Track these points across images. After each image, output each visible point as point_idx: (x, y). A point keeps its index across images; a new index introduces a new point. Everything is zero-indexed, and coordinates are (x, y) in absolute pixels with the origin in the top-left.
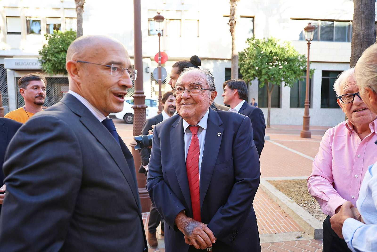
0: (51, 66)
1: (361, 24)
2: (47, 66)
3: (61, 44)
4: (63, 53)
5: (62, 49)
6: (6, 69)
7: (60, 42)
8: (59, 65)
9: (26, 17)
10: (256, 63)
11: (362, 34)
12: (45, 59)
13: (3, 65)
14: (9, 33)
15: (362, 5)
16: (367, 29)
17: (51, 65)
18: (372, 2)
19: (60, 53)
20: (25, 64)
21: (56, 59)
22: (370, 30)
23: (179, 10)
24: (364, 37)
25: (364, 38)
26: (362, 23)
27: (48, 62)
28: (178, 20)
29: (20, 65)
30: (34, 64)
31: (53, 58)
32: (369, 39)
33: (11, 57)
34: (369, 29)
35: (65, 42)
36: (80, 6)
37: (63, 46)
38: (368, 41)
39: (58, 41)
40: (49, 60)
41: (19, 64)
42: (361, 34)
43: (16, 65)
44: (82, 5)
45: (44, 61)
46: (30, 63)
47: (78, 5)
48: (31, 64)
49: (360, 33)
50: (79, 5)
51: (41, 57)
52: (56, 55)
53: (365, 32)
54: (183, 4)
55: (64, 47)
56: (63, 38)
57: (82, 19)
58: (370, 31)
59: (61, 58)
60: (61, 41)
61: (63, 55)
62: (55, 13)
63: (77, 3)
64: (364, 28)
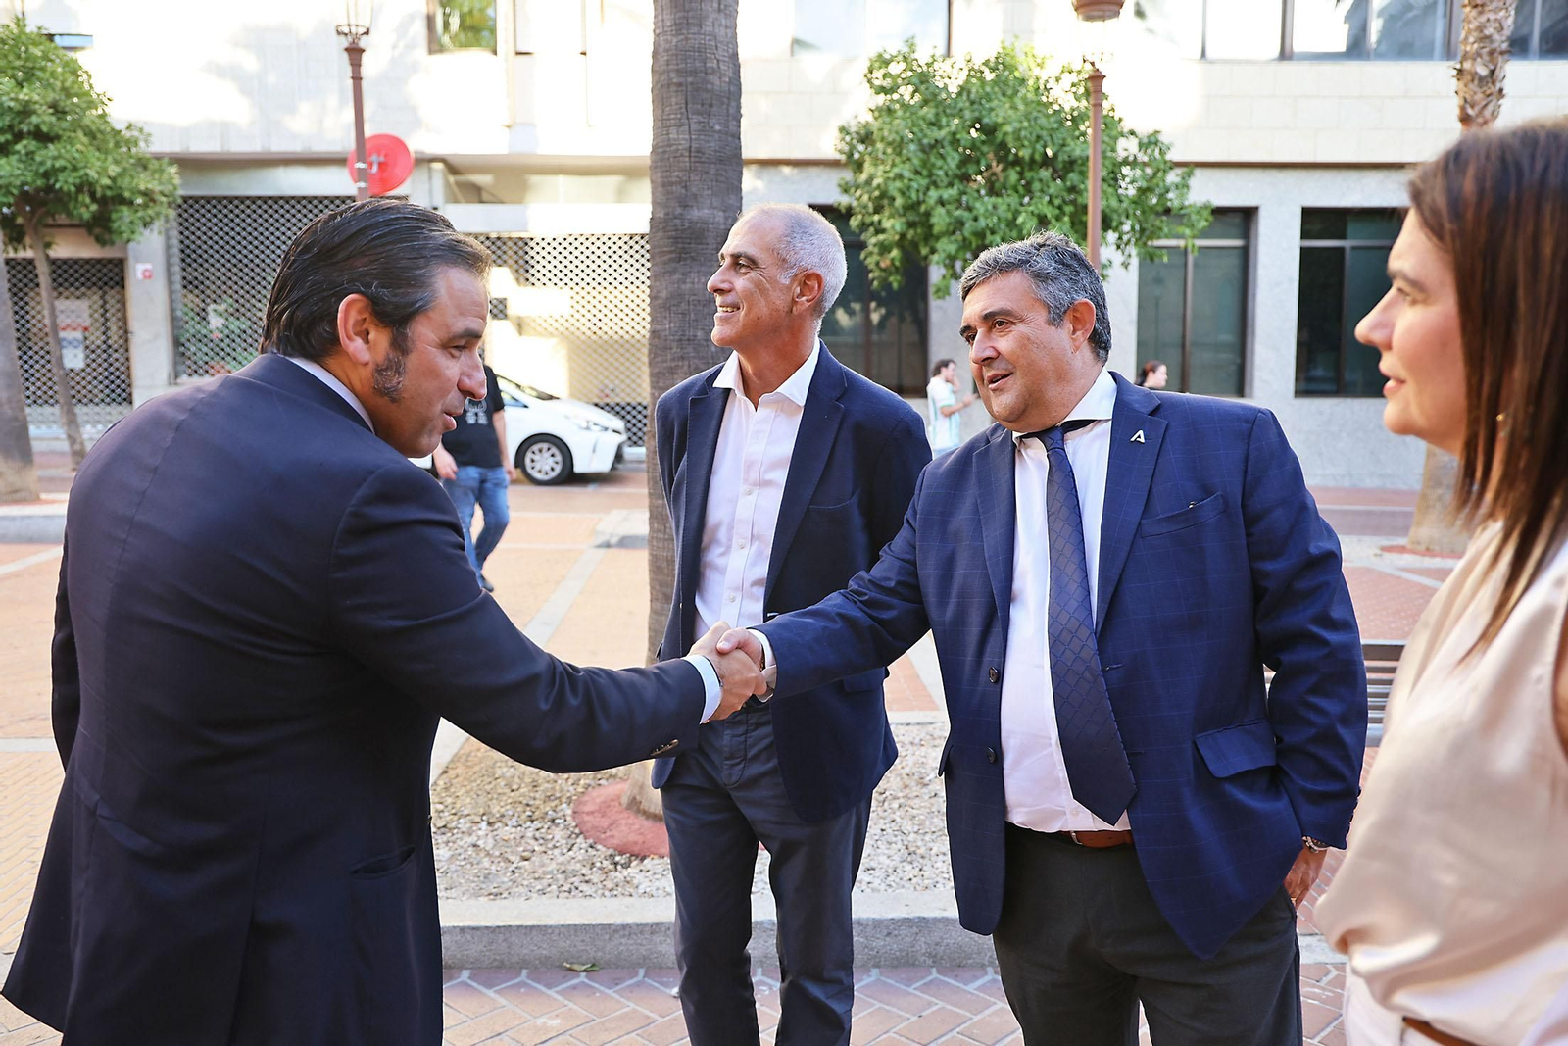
10: (900, 177)
16: (680, 24)
32: (686, 72)
34: (688, 24)
53: (675, 40)
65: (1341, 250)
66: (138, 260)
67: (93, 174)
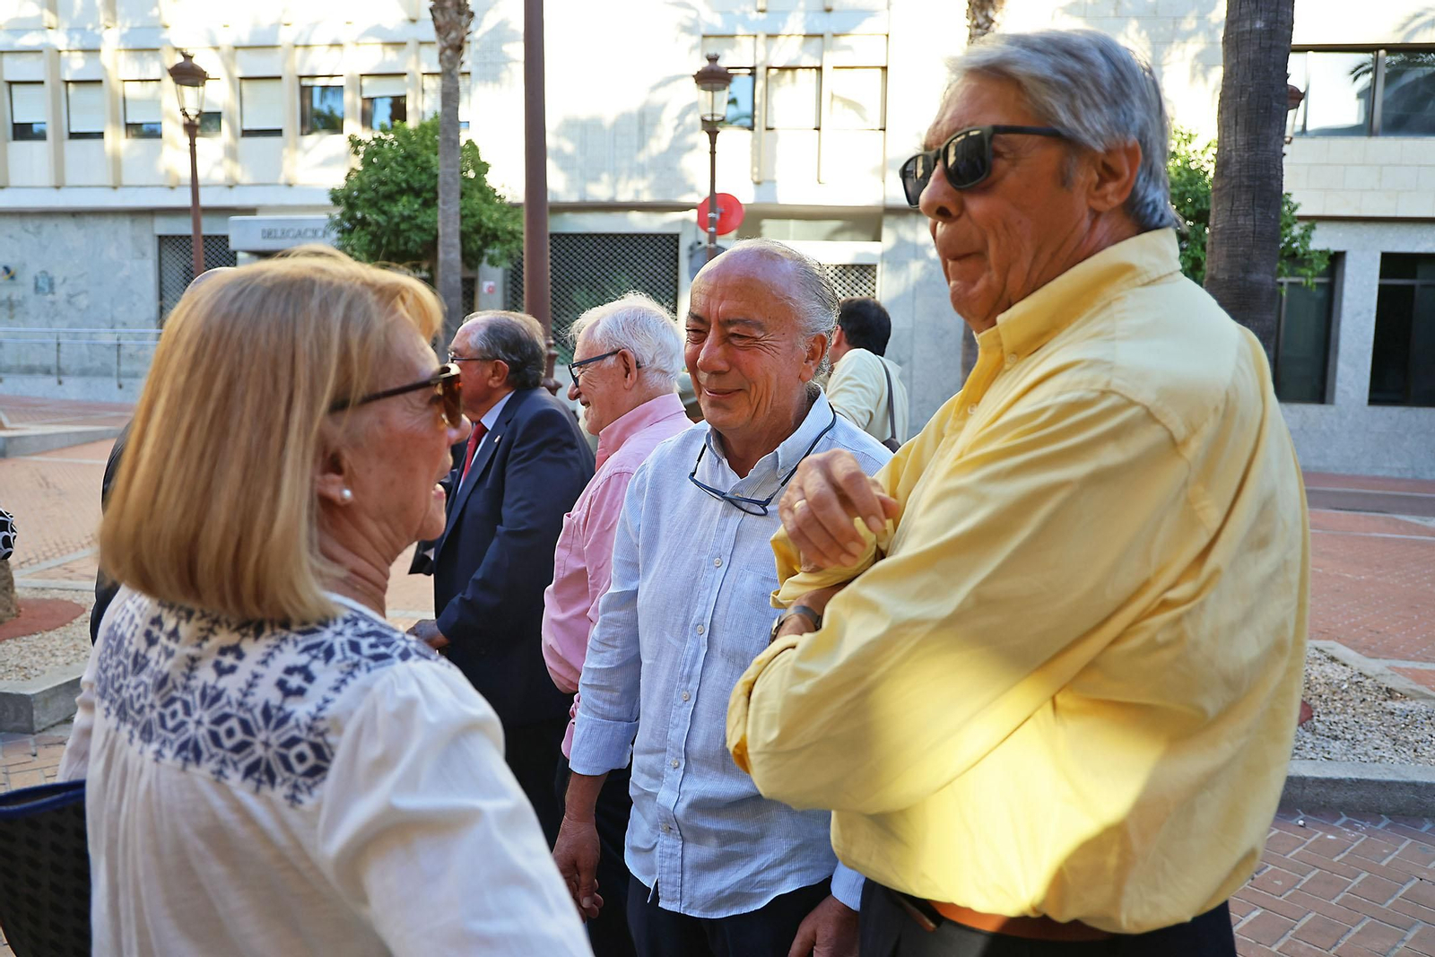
0: (367, 242)
1: (1234, 127)
2: (354, 241)
3: (400, 169)
4: (405, 199)
5: (404, 185)
6: (235, 252)
7: (397, 162)
8: (393, 238)
9: (301, 77)
11: (1237, 162)
12: (349, 220)
13: (225, 238)
14: (247, 133)
15: (1241, 67)
17: (369, 237)
18: (1270, 57)
19: (398, 197)
20: (291, 234)
21: (381, 219)
22: (1262, 148)
23: (812, 32)
24: (1240, 171)
25: (1243, 174)
26: (1236, 125)
27: (358, 228)
28: (811, 68)
29: (275, 237)
30: (320, 233)
31: (373, 217)
33: (251, 211)
34: (1258, 144)
35: (413, 159)
36: (450, 47)
37: (404, 177)
38: (1252, 183)
39: (392, 159)
40: (363, 223)
41: (273, 234)
42: (1233, 160)
43: (264, 238)
44: (457, 43)
45: (347, 225)
46: (306, 230)
47: (445, 44)
48: (309, 234)
49: (1231, 158)
50: (450, 42)
51: (337, 212)
52: (383, 206)
53: (1246, 155)
54: (829, 10)
55: (410, 179)
56: (409, 148)
57: (458, 89)
58: (1263, 151)
59: (397, 214)
60: (399, 159)
61: (406, 203)
62: (391, 60)
63: (442, 36)
64: (1241, 141)
65: (1412, 287)
66: (485, 279)
67: (484, 219)
